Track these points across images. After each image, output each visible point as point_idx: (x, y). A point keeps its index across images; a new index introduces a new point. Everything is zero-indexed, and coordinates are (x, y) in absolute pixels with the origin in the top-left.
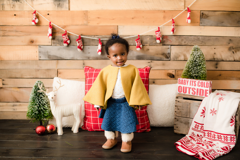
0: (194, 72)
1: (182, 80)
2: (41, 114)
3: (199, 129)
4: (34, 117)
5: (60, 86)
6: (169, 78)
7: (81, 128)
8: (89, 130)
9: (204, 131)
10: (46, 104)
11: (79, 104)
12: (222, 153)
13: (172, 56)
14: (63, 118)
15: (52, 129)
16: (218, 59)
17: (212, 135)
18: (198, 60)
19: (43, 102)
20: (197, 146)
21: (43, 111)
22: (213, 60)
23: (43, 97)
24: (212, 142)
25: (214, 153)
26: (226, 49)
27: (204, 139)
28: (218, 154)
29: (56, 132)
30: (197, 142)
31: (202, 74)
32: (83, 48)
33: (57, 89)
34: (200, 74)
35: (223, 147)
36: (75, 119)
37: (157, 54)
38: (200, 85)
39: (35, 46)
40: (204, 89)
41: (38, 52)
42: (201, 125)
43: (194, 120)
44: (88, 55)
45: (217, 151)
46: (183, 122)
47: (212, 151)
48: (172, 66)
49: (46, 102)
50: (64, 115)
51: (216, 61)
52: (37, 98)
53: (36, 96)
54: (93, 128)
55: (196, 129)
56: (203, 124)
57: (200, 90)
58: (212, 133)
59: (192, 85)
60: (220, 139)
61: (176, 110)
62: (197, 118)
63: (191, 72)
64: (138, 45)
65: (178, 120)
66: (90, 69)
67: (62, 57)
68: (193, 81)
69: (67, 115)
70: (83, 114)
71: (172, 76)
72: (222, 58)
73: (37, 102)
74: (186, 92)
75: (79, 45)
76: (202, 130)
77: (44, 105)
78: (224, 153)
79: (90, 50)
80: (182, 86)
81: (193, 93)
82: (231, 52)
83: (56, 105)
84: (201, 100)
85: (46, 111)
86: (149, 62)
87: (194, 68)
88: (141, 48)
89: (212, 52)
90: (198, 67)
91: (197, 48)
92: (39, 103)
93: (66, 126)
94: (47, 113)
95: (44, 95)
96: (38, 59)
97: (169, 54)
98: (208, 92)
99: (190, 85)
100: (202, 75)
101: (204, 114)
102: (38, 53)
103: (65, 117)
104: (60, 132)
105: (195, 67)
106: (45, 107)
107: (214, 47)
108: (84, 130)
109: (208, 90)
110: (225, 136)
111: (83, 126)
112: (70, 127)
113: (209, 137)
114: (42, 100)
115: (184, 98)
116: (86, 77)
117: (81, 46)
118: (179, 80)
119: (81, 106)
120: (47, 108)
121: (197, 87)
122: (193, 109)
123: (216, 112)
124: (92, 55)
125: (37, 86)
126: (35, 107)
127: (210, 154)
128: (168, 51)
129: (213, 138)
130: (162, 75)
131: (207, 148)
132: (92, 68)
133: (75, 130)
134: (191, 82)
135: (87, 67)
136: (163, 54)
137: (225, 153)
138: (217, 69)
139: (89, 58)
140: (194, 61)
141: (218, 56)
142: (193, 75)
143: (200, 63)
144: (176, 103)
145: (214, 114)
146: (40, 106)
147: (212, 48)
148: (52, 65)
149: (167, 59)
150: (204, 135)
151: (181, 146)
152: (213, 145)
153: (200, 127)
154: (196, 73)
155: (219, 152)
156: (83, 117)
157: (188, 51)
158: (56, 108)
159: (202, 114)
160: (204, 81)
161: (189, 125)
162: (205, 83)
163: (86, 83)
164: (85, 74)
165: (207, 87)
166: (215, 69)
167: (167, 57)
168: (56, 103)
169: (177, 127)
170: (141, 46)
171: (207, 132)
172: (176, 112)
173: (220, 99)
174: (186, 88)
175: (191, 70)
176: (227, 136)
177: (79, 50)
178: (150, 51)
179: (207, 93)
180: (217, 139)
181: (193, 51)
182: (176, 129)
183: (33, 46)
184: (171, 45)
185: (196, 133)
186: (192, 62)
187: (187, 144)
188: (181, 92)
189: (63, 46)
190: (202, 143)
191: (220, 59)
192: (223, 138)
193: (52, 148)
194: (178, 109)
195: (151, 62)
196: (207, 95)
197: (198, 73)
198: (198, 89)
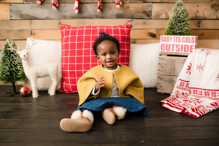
0: (177, 28)
1: (165, 37)
2: (13, 75)
3: (184, 87)
4: (5, 78)
5: (33, 44)
6: (150, 37)
7: (59, 90)
8: (66, 92)
9: (190, 89)
10: (19, 65)
11: (56, 64)
12: (212, 109)
13: (153, 14)
14: (38, 79)
15: (26, 92)
16: (200, 17)
17: (198, 92)
18: (182, 16)
19: (14, 62)
20: (184, 103)
21: (16, 72)
22: (196, 18)
23: (14, 56)
24: (198, 99)
25: (203, 109)
26: (209, 7)
27: (189, 97)
28: (208, 110)
29: (30, 95)
30: (183, 99)
31: (186, 30)
32: (59, 6)
33: (30, 46)
34: (184, 31)
35: (212, 102)
36: (51, 80)
37: (138, 12)
38: (184, 41)
39: (5, 4)
40: (189, 44)
41: (8, 10)
42: (186, 83)
43: (179, 78)
44: (64, 14)
45: (206, 107)
46: (167, 80)
47: (202, 107)
48: (153, 25)
49: (18, 62)
50: (39, 75)
51: (198, 20)
52: (8, 58)
53: (6, 55)
54: (71, 90)
55: (181, 87)
56: (189, 82)
57: (185, 46)
58: (199, 90)
59: (176, 42)
60: (207, 96)
61: (160, 68)
62: (183, 75)
63: (174, 29)
64: (117, 2)
65: (161, 79)
66: (66, 27)
67: (36, 16)
68: (177, 37)
69: (43, 76)
70: (60, 76)
71: (153, 36)
72: (204, 16)
73: (8, 63)
74: (169, 50)
75: (54, 3)
76: (187, 88)
77: (16, 66)
78: (213, 108)
79: (66, 9)
80: (165, 43)
81: (177, 50)
82: (214, 10)
83: (30, 64)
84: (187, 56)
85: (18, 72)
86: (129, 21)
87: (177, 25)
88: (120, 6)
89: (195, 10)
90: (182, 23)
91: (181, 3)
92: (10, 63)
93: (43, 89)
94: (19, 74)
95: (15, 54)
96: (9, 18)
97: (150, 12)
98: (194, 47)
99: (174, 42)
100: (186, 32)
101: (190, 70)
102: (8, 12)
103: (40, 78)
104: (35, 95)
105: (179, 23)
106: (18, 68)
107: (197, 4)
108: (61, 93)
109: (193, 46)
110: (214, 92)
111: (60, 88)
112: (47, 90)
113: (195, 95)
114: (14, 60)
115: (168, 55)
116: (63, 36)
117: (57, 3)
118: (162, 37)
119: (58, 66)
120: (20, 69)
121: (181, 43)
122: (178, 66)
123: (203, 68)
124: (68, 14)
125: (8, 45)
126: (6, 68)
127: (200, 110)
128: (149, 9)
129: (200, 95)
130: (143, 35)
131: (195, 105)
132: (68, 26)
133: (52, 92)
134: (175, 38)
135: (63, 25)
136: (144, 12)
137: (215, 109)
138: (200, 28)
139: (65, 17)
140: (178, 17)
141: (200, 14)
142: (176, 32)
143: (184, 19)
144: (160, 61)
145: (201, 69)
146: (11, 66)
147: (194, 6)
148: (25, 25)
149: (148, 18)
150: (190, 93)
151: (167, 104)
152: (200, 102)
153: (185, 85)
154: (179, 30)
155: (209, 108)
156: (60, 79)
157: (170, 9)
158: (29, 67)
159: (188, 71)
160: (189, 37)
161: (174, 83)
162: (190, 38)
163: (62, 42)
164: (61, 32)
165: (192, 42)
166: (198, 28)
167: (148, 15)
168: (29, 63)
169: (161, 86)
170: (121, 3)
171: (193, 89)
172: (159, 70)
173: (207, 54)
174: (169, 45)
175: (174, 26)
176: (215, 92)
177: (54, 7)
178: (131, 9)
179: (193, 49)
180: (205, 96)
181: (177, 7)
182: (160, 88)
183: (3, 4)
184: (153, 3)
185: (181, 91)
186: (175, 18)
187: (173, 102)
188: (164, 50)
189: (36, 4)
190: (189, 100)
191: (203, 17)
192: (210, 94)
193: (25, 110)
194: (162, 67)
195: (132, 21)
196: (193, 50)
197: (182, 29)
198: (182, 46)
